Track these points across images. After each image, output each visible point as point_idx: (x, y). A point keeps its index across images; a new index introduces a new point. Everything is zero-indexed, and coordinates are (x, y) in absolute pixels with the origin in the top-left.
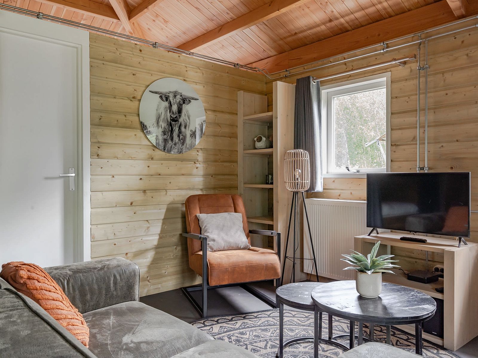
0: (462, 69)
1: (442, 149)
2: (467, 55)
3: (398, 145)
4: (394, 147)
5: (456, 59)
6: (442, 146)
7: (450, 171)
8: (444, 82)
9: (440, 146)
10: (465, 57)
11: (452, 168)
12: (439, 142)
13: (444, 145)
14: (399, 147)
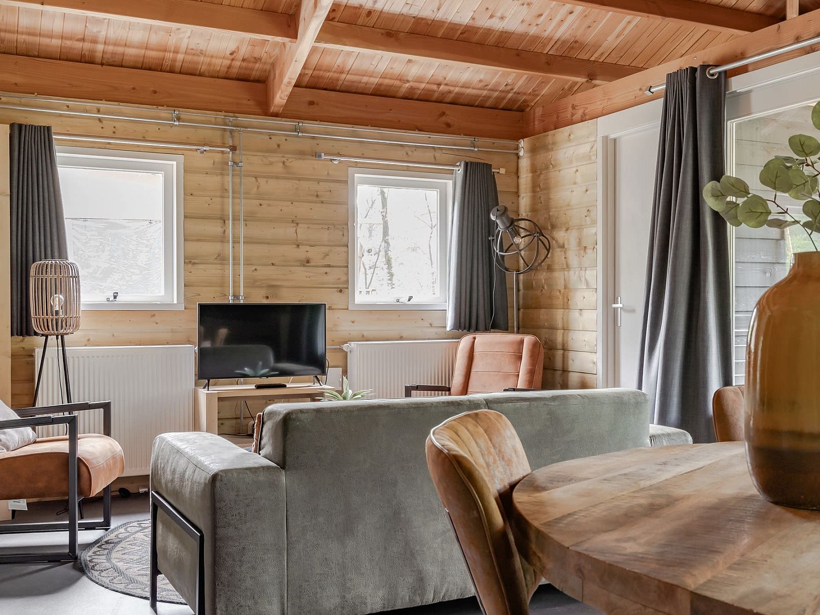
0: (277, 178)
1: (255, 273)
2: (284, 163)
3: (194, 263)
4: (190, 265)
5: (271, 163)
6: (256, 269)
7: (265, 302)
8: (258, 188)
9: (253, 268)
10: (281, 164)
11: (267, 297)
12: (251, 264)
13: (258, 268)
14: (196, 265)
